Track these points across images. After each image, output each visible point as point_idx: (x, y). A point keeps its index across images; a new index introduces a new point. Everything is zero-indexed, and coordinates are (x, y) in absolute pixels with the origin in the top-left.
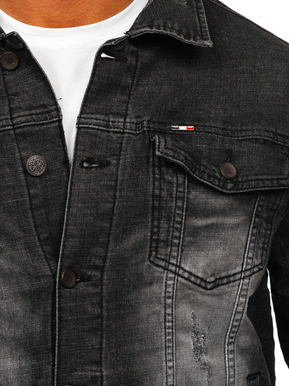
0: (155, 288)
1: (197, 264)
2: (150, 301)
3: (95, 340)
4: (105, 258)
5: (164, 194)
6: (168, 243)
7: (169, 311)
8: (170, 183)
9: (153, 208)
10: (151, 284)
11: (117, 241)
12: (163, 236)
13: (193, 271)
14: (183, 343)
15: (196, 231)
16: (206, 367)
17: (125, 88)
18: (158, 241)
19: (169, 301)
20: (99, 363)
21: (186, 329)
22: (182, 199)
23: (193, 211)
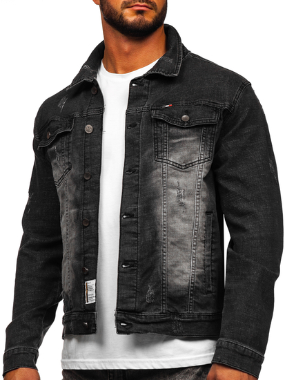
0: (158, 170)
1: (176, 158)
2: (157, 176)
3: (136, 194)
4: (139, 162)
5: (159, 132)
6: (162, 151)
7: (165, 179)
8: (161, 127)
9: (155, 139)
10: (156, 169)
11: (142, 154)
12: (160, 149)
13: (174, 161)
14: (171, 193)
15: (174, 145)
16: (182, 205)
17: (145, 96)
18: (158, 151)
19: (164, 175)
20: (137, 203)
21: (174, 187)
22: (166, 132)
23: (172, 137)
